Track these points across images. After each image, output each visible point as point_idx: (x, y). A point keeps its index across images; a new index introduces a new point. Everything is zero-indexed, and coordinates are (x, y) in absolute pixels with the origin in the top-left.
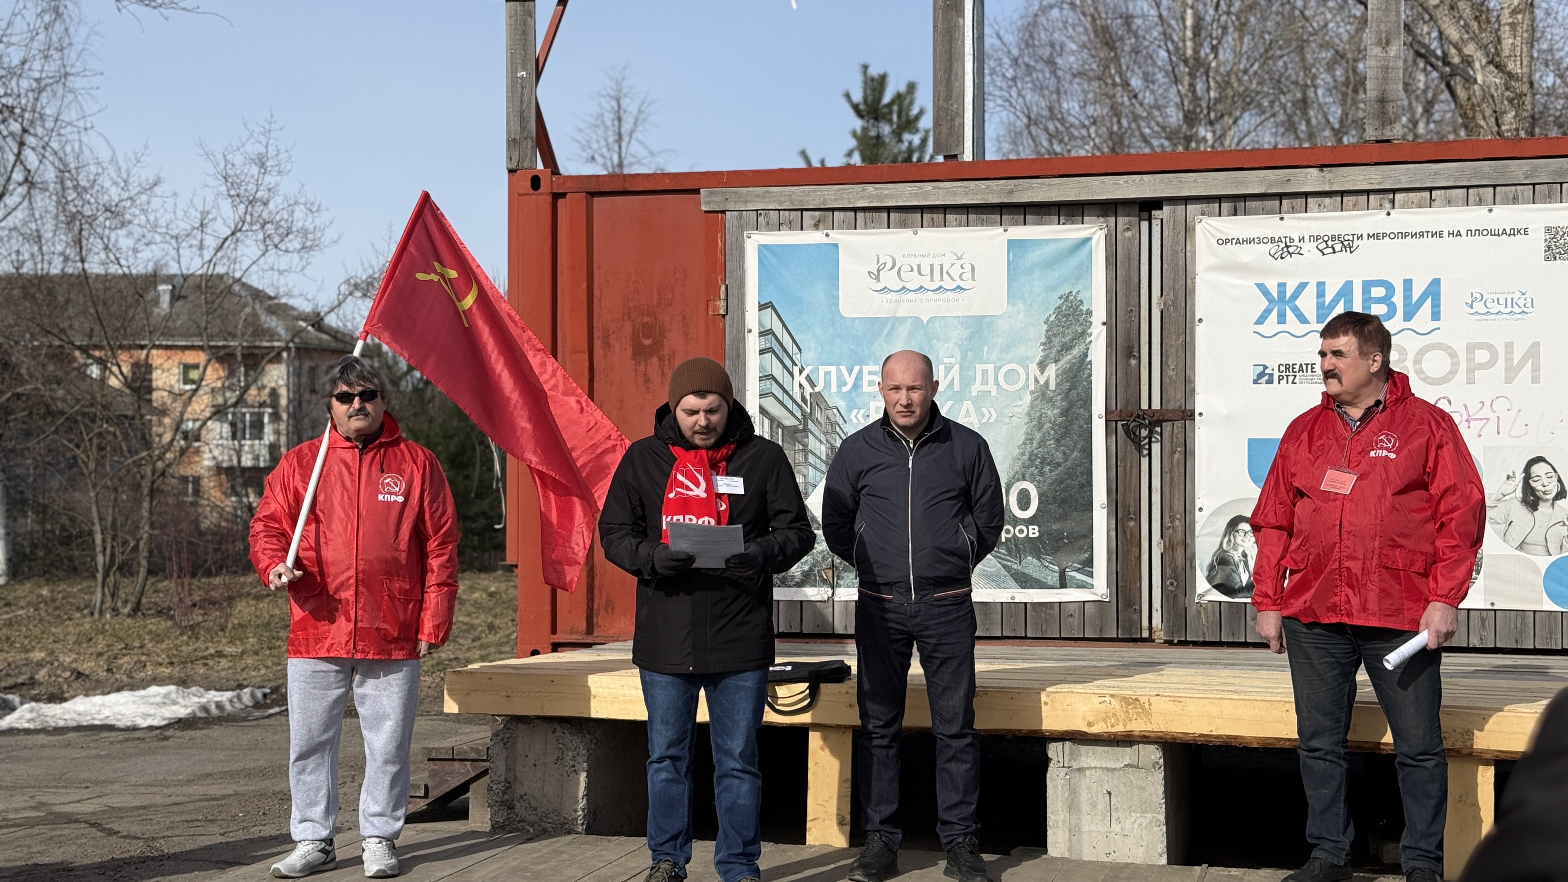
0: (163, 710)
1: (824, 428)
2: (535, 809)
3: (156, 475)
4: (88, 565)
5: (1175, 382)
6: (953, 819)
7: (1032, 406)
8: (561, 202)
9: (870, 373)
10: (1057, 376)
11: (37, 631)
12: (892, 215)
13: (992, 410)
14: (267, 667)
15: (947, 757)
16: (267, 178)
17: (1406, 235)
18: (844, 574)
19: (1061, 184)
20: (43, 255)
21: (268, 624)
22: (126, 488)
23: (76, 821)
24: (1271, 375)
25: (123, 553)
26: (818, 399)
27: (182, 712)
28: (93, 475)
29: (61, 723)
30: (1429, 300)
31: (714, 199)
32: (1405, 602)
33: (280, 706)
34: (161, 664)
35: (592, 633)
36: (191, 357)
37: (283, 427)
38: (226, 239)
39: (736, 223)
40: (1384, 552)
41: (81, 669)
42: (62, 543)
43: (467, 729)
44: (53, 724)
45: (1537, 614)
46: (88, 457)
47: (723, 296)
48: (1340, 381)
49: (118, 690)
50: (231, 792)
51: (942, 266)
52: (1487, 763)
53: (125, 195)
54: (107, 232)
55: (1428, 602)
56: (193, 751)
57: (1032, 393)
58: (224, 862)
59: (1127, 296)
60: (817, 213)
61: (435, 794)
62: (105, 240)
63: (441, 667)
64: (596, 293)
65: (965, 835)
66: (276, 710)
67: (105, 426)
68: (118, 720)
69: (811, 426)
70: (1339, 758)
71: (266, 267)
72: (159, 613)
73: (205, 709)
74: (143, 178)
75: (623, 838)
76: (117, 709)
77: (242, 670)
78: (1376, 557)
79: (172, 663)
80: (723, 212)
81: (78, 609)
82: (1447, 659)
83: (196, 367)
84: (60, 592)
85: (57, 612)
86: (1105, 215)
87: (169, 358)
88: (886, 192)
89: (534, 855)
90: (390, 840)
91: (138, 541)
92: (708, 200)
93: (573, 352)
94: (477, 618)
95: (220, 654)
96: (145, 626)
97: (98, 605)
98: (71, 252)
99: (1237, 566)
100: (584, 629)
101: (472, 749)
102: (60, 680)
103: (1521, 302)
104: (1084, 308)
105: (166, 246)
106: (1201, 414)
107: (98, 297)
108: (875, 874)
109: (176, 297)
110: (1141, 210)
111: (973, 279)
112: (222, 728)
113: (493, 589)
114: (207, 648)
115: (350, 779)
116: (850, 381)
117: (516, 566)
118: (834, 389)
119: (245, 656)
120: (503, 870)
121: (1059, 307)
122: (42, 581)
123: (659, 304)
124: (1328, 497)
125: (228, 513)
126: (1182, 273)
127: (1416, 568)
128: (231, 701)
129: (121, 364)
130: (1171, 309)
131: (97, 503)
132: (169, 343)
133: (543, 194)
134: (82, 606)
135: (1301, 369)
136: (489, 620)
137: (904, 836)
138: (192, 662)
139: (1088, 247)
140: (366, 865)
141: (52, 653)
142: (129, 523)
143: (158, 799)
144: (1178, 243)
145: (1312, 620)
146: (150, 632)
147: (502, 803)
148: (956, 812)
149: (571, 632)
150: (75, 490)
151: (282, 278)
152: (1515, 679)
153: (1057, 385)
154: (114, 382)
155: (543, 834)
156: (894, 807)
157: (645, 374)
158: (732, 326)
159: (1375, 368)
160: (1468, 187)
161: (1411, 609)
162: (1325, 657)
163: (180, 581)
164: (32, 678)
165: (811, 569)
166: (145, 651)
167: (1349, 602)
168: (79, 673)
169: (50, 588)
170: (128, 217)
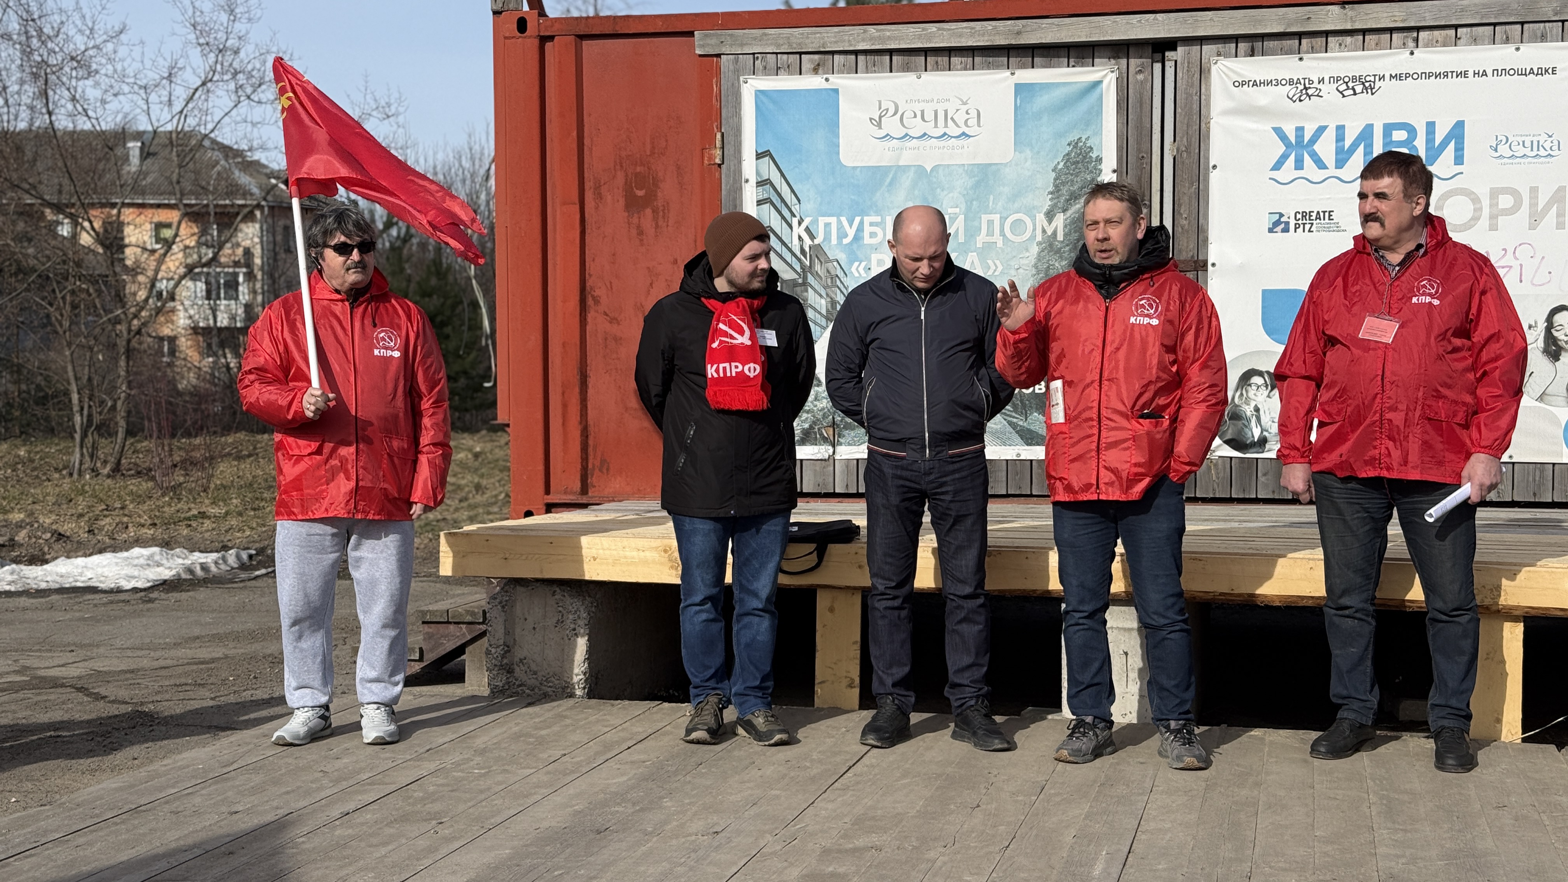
0: (147, 572)
1: (823, 282)
2: (535, 673)
3: (132, 334)
4: (65, 424)
5: (1187, 231)
6: (966, 682)
7: (1039, 258)
8: (548, 45)
9: (871, 224)
10: (1065, 226)
11: (16, 492)
12: (894, 58)
13: (998, 262)
14: (252, 529)
15: (959, 618)
16: (237, 25)
17: (1429, 75)
18: (846, 432)
19: (1071, 24)
20: (8, 107)
21: (251, 485)
22: (101, 347)
23: (63, 686)
24: (1287, 223)
25: (100, 413)
26: (818, 252)
27: (166, 573)
28: (68, 334)
29: (43, 586)
30: (1453, 143)
31: (709, 41)
32: (1447, 454)
33: (266, 568)
34: (143, 526)
35: (587, 493)
36: (164, 216)
37: (258, 285)
38: (196, 90)
39: (731, 67)
40: (1428, 402)
41: (61, 530)
42: (37, 403)
43: (458, 590)
44: (35, 586)
45: (1556, 467)
46: (62, 315)
47: (718, 144)
48: (1382, 225)
49: (100, 552)
50: (220, 655)
51: (946, 112)
52: (1515, 619)
53: (91, 44)
54: (74, 82)
55: (1468, 456)
56: (180, 614)
57: (1039, 243)
58: (216, 727)
59: (1139, 143)
60: (816, 57)
61: (430, 657)
62: (72, 91)
63: (429, 528)
64: (587, 141)
65: (978, 697)
66: (263, 571)
67: (78, 283)
68: (101, 582)
69: (810, 279)
70: (1367, 615)
71: (239, 119)
72: (139, 473)
73: (190, 570)
74: (109, 27)
75: (627, 702)
76: (100, 571)
77: (227, 531)
78: (1419, 408)
79: (154, 525)
80: (718, 56)
81: (57, 470)
82: (1482, 514)
83: (168, 226)
84: (37, 453)
85: (36, 473)
86: (1116, 57)
87: (141, 214)
88: (888, 34)
89: (537, 720)
90: (389, 706)
91: (115, 401)
92: (703, 42)
93: (564, 203)
94: (463, 478)
95: (203, 515)
96: (126, 487)
97: (77, 465)
98: (39, 104)
99: (1249, 421)
100: (579, 490)
101: (467, 612)
102: (41, 541)
103: (1547, 145)
104: (1094, 155)
105: (135, 97)
106: (1213, 265)
107: (66, 150)
108: (888, 738)
109: (146, 154)
110: (1154, 52)
111: (979, 126)
112: (208, 591)
113: (478, 449)
114: (190, 509)
115: (341, 642)
116: (851, 232)
117: (508, 425)
118: (834, 241)
119: (229, 518)
120: (505, 735)
121: (1068, 154)
122: (18, 442)
123: (653, 153)
124: (1367, 346)
125: (206, 372)
126: (1196, 117)
127: (1458, 419)
128: (216, 563)
129: (92, 219)
130: (1185, 155)
131: (72, 362)
132: (140, 201)
133: (530, 37)
134: (61, 466)
135: (1318, 217)
136: (476, 480)
137: (916, 698)
138: (174, 523)
139: (1098, 91)
140: (364, 731)
141: (31, 514)
142: (106, 382)
143: (145, 663)
144: (1192, 86)
145: (1348, 474)
146: (131, 493)
147: (502, 667)
148: (967, 674)
149: (566, 493)
150: (49, 350)
151: (255, 130)
152: (1539, 533)
153: (1065, 235)
154: (86, 239)
155: (543, 698)
156: (907, 669)
157: (638, 227)
158: (728, 176)
159: (1418, 211)
160: (1495, 25)
161: (1452, 461)
162: (1358, 512)
163: (159, 441)
164: (11, 540)
165: (811, 427)
166: (126, 512)
167: (1389, 455)
168: (60, 534)
169: (27, 448)
170: (94, 66)
